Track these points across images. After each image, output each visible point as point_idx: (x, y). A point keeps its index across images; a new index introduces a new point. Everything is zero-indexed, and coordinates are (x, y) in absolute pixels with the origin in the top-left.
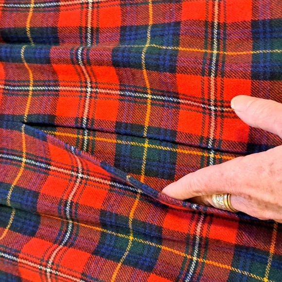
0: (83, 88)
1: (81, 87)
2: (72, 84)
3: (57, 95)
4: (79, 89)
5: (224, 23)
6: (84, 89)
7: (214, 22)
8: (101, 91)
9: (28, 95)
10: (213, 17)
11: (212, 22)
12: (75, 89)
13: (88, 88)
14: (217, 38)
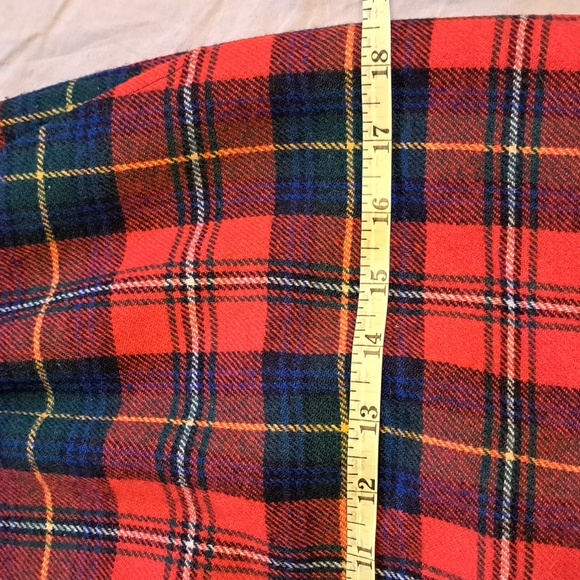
0: (175, 537)
1: (172, 534)
2: (151, 525)
3: (112, 551)
4: (166, 540)
5: (529, 382)
6: (177, 542)
7: (506, 378)
8: (221, 551)
9: (42, 544)
10: (502, 364)
11: (503, 377)
12: (155, 538)
13: (187, 540)
14: (515, 417)
